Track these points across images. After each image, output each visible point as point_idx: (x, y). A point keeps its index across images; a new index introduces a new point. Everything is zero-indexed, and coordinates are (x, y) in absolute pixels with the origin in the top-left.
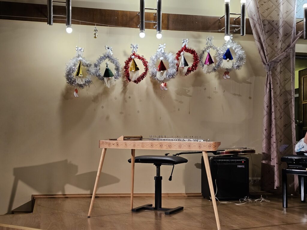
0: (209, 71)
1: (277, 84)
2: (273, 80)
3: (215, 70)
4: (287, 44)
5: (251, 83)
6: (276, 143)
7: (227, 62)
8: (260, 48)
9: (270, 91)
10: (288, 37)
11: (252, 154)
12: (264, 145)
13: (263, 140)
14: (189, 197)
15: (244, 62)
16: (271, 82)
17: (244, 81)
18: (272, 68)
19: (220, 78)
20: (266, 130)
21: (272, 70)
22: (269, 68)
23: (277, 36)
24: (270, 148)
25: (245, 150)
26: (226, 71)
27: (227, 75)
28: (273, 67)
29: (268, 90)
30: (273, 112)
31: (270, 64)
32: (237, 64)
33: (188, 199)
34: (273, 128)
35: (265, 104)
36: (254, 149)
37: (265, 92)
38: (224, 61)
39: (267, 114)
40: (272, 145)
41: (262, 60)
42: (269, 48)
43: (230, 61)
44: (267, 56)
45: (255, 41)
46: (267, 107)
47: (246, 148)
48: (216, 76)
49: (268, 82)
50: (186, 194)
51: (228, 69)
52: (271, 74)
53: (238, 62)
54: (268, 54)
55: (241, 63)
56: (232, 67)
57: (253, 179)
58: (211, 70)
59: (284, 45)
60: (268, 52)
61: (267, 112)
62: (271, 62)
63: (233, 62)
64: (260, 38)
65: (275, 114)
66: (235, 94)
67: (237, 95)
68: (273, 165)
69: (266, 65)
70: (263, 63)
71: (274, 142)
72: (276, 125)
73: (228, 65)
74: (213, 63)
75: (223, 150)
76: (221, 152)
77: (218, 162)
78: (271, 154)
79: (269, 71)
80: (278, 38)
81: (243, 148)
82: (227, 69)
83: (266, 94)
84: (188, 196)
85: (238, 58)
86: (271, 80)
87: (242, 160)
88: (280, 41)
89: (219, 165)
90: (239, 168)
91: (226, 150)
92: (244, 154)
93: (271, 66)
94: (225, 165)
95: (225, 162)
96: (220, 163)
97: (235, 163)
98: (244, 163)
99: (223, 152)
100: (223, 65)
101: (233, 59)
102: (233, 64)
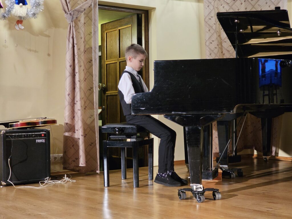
1: (81, 38)
2: (76, 33)
3: (4, 17)
5: (49, 36)
6: (81, 110)
7: (19, 8)
9: (73, 47)
11: (52, 125)
12: (67, 113)
13: (66, 107)
15: (42, 10)
16: (74, 36)
17: (41, 33)
18: (75, 18)
19: (10, 28)
20: (69, 95)
21: (75, 20)
22: (71, 18)
24: (74, 117)
25: (44, 120)
26: (18, 19)
27: (20, 25)
28: (77, 17)
29: (71, 46)
30: (76, 73)
31: (72, 14)
32: (33, 11)
34: (77, 92)
35: (68, 62)
36: (55, 119)
37: (68, 49)
39: (70, 76)
40: (76, 114)
43: (24, 6)
44: (69, 3)
46: (70, 66)
47: (46, 118)
48: (5, 25)
49: (71, 36)
51: (22, 17)
52: (74, 26)
53: (34, 9)
54: (70, 1)
55: (37, 9)
56: (27, 14)
57: (54, 156)
61: (70, 73)
62: (74, 11)
63: (27, 9)
65: (79, 74)
66: (30, 50)
67: (33, 51)
68: (78, 137)
69: (67, 14)
70: (64, 12)
71: (79, 110)
72: (80, 88)
73: (21, 12)
75: (17, 121)
76: (14, 124)
77: (11, 136)
78: (75, 124)
79: (72, 21)
81: (42, 118)
83: (69, 50)
85: (34, 4)
86: (74, 33)
87: (41, 133)
89: (13, 140)
90: (38, 143)
91: (21, 122)
92: (43, 125)
93: (74, 16)
94: (20, 140)
95: (20, 136)
96: (15, 138)
97: (33, 137)
98: (44, 136)
99: (18, 124)
100: (15, 11)
101: (27, 4)
102: (27, 11)
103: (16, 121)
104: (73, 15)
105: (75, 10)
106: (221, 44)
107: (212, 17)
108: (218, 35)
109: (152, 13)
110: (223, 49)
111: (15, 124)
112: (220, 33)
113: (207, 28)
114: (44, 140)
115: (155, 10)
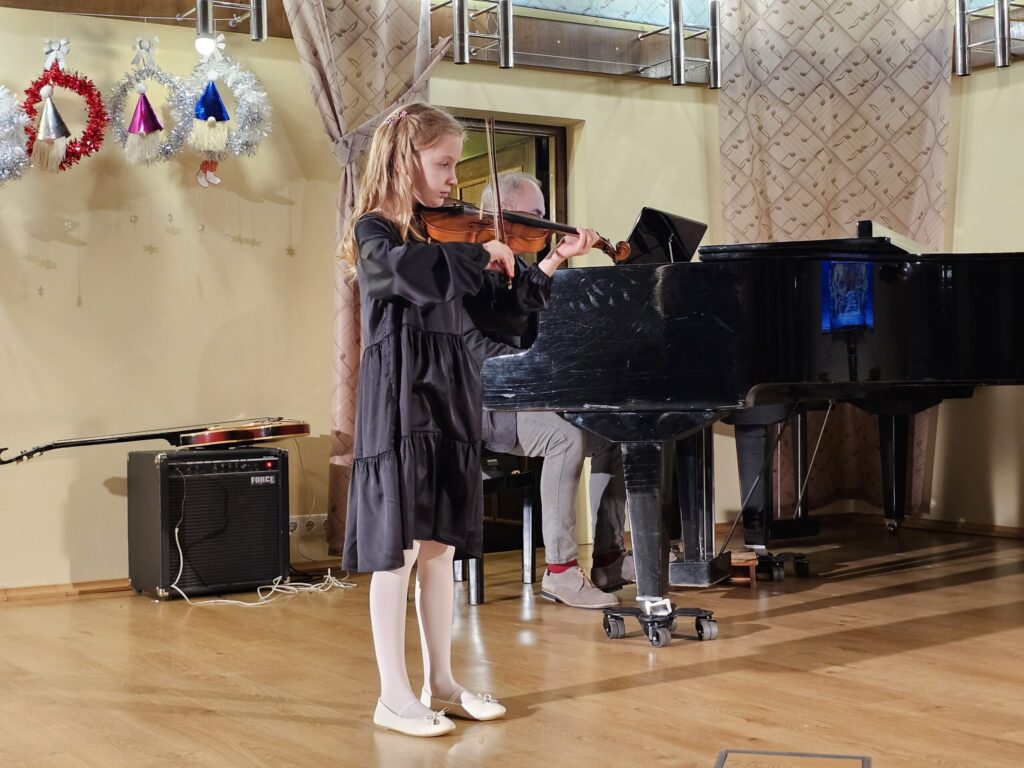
0: (148, 157)
3: (167, 153)
4: (406, 78)
5: (291, 203)
7: (208, 128)
8: (318, 86)
10: (407, 55)
11: (300, 438)
12: (338, 406)
13: (336, 389)
14: (83, 596)
15: (267, 133)
17: (269, 195)
18: (357, 154)
19: (187, 183)
20: (343, 357)
21: (358, 159)
22: (348, 154)
23: (371, 50)
25: (277, 424)
26: (205, 158)
27: (210, 174)
28: (362, 151)
31: (350, 143)
32: (245, 137)
33: (80, 601)
35: (340, 271)
36: (307, 422)
37: (338, 235)
38: (199, 124)
39: (345, 307)
41: (327, 126)
42: (346, 89)
43: (219, 124)
44: (341, 112)
45: (299, 61)
46: (346, 281)
47: (280, 419)
48: (171, 176)
49: (348, 201)
50: (75, 585)
51: (214, 153)
52: (354, 173)
53: (246, 131)
54: (346, 108)
55: (256, 132)
56: (227, 145)
57: (303, 519)
58: (153, 154)
59: (394, 79)
60: (346, 102)
61: (345, 300)
62: (354, 134)
63: (229, 130)
64: (315, 53)
66: (240, 240)
67: (247, 241)
69: (337, 142)
70: (328, 136)
73: (212, 139)
74: (161, 129)
75: (203, 427)
76: (193, 435)
77: (183, 469)
79: (350, 162)
80: (375, 55)
81: (267, 419)
82: (209, 152)
84: (81, 593)
85: (247, 118)
87: (265, 459)
88: (383, 67)
89: (187, 478)
90: (257, 486)
91: (212, 429)
92: (271, 437)
93: (355, 148)
94: (208, 478)
95: (209, 468)
96: (192, 473)
97: (241, 470)
98: (272, 468)
99: (203, 435)
100: (197, 138)
101: (229, 119)
102: (229, 137)
103: (200, 428)
104: (353, 144)
105: (358, 132)
106: (768, 213)
107: (741, 142)
108: (759, 189)
109: (576, 134)
110: (774, 228)
111: (196, 437)
112: (765, 185)
113: (729, 172)
114: (272, 478)
115: (583, 125)
